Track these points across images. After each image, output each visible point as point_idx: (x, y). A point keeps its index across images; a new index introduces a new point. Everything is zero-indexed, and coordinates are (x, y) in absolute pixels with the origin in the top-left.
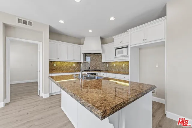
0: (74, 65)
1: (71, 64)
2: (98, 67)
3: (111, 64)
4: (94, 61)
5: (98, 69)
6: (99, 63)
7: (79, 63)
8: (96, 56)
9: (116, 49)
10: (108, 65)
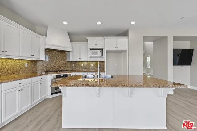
0: (26, 65)
1: (21, 62)
2: (61, 67)
3: (77, 63)
4: (57, 59)
5: (62, 69)
6: (62, 62)
7: (34, 62)
8: (59, 54)
9: (90, 50)
10: (73, 65)
